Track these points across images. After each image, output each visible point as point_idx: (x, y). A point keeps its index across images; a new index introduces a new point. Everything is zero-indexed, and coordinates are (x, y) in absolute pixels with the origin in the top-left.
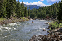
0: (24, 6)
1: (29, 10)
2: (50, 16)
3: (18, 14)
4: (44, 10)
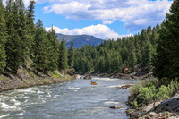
0: (58, 39)
1: (71, 50)
2: (131, 66)
3: (39, 61)
4: (116, 48)
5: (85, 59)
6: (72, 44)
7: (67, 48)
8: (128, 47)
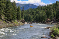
1: (23, 11)
2: (51, 18)
3: (8, 16)
4: (44, 10)
5: (29, 15)
6: (23, 8)
7: (21, 10)
8: (50, 9)
